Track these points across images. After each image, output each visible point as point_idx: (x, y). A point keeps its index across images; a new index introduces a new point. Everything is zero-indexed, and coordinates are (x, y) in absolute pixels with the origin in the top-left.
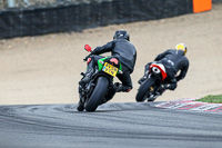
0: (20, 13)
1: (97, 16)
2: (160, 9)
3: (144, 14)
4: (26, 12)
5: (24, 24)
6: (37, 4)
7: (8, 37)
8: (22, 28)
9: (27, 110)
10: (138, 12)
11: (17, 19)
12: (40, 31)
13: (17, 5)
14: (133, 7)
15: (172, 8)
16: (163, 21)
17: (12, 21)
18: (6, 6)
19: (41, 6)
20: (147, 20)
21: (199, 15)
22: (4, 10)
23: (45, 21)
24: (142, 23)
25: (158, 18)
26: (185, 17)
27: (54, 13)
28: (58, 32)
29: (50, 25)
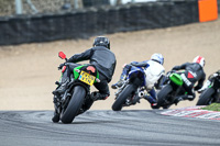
0: (27, 20)
1: (104, 24)
2: (167, 17)
3: (150, 22)
4: (34, 19)
5: (32, 31)
6: (45, 11)
7: (15, 44)
8: (29, 34)
9: (33, 116)
10: (145, 21)
11: (25, 26)
12: (47, 38)
13: (25, 12)
14: (139, 15)
15: (178, 17)
16: (169, 29)
17: (19, 28)
18: (14, 13)
19: (48, 14)
20: (153, 28)
21: (205, 24)
22: (12, 16)
23: (53, 28)
24: (148, 31)
25: (165, 26)
26: (191, 26)
27: (62, 20)
28: (64, 39)
29: (57, 33)
